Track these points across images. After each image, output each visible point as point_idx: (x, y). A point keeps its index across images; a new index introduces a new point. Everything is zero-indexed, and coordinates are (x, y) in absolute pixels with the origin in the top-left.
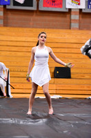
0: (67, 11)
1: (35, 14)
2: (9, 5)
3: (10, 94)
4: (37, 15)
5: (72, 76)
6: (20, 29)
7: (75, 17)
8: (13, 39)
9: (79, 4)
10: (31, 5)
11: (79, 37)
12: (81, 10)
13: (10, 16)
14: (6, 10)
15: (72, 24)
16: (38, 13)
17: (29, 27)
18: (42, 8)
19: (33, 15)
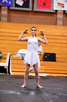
0: (54, 11)
1: (30, 13)
2: (12, 6)
3: (11, 72)
4: (32, 14)
5: (57, 60)
6: (20, 24)
7: (60, 16)
8: (14, 31)
9: (63, 7)
10: (28, 7)
11: (62, 31)
12: (64, 11)
13: (12, 14)
14: (9, 10)
15: (58, 22)
16: (33, 13)
17: (26, 23)
18: (36, 9)
19: (29, 14)
